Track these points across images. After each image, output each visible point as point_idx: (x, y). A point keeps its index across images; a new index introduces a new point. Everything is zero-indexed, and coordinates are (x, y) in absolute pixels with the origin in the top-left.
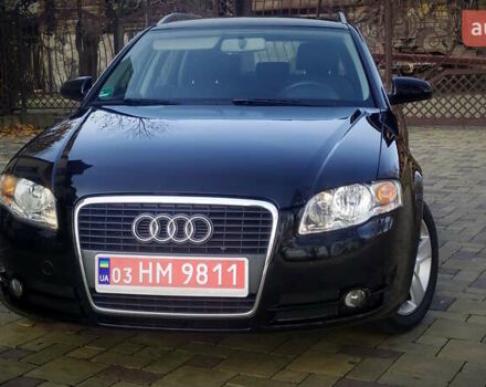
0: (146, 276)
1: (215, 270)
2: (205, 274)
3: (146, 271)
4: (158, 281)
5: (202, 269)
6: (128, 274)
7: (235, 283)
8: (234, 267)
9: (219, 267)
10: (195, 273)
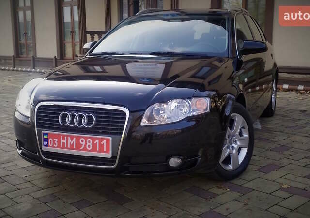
0: (63, 143)
1: (95, 143)
2: (90, 144)
3: (63, 141)
4: (69, 147)
5: (89, 142)
6: (56, 142)
7: (105, 150)
8: (104, 142)
9: (97, 141)
10: (86, 144)
